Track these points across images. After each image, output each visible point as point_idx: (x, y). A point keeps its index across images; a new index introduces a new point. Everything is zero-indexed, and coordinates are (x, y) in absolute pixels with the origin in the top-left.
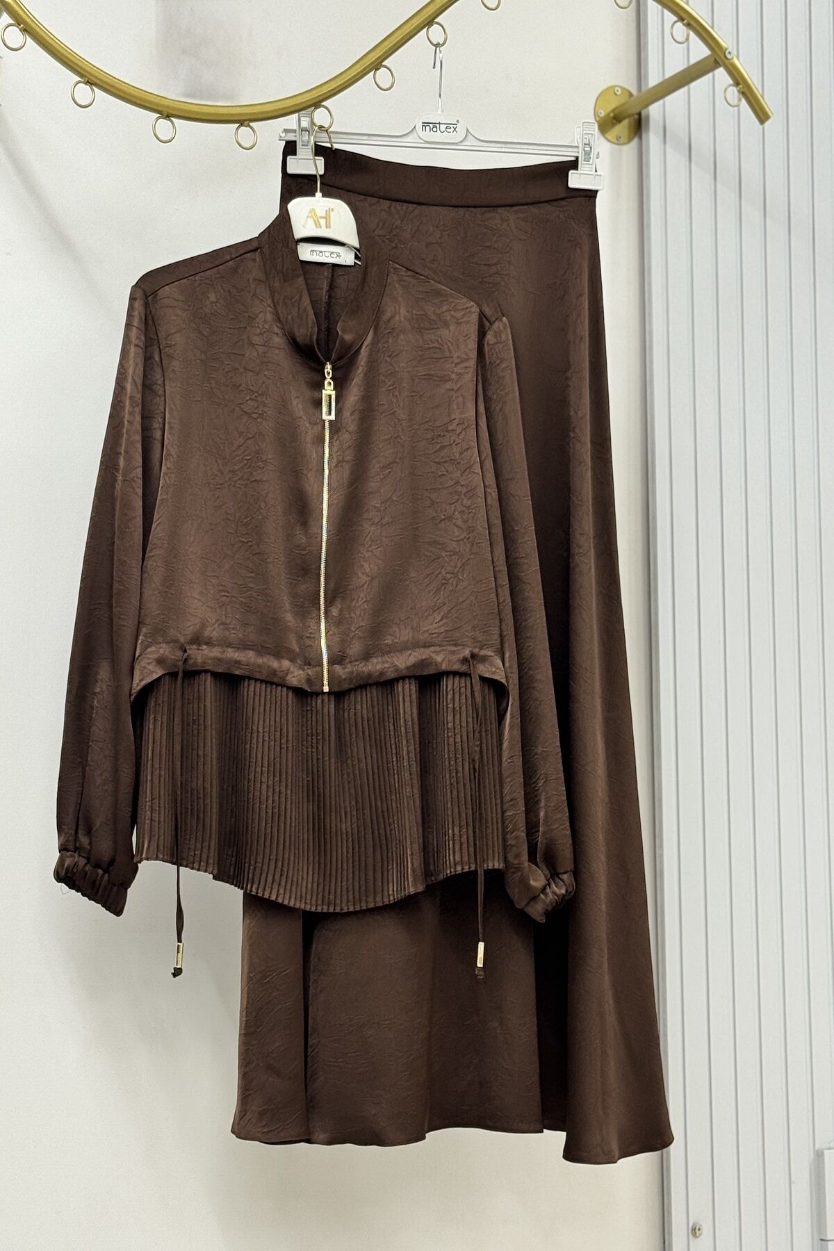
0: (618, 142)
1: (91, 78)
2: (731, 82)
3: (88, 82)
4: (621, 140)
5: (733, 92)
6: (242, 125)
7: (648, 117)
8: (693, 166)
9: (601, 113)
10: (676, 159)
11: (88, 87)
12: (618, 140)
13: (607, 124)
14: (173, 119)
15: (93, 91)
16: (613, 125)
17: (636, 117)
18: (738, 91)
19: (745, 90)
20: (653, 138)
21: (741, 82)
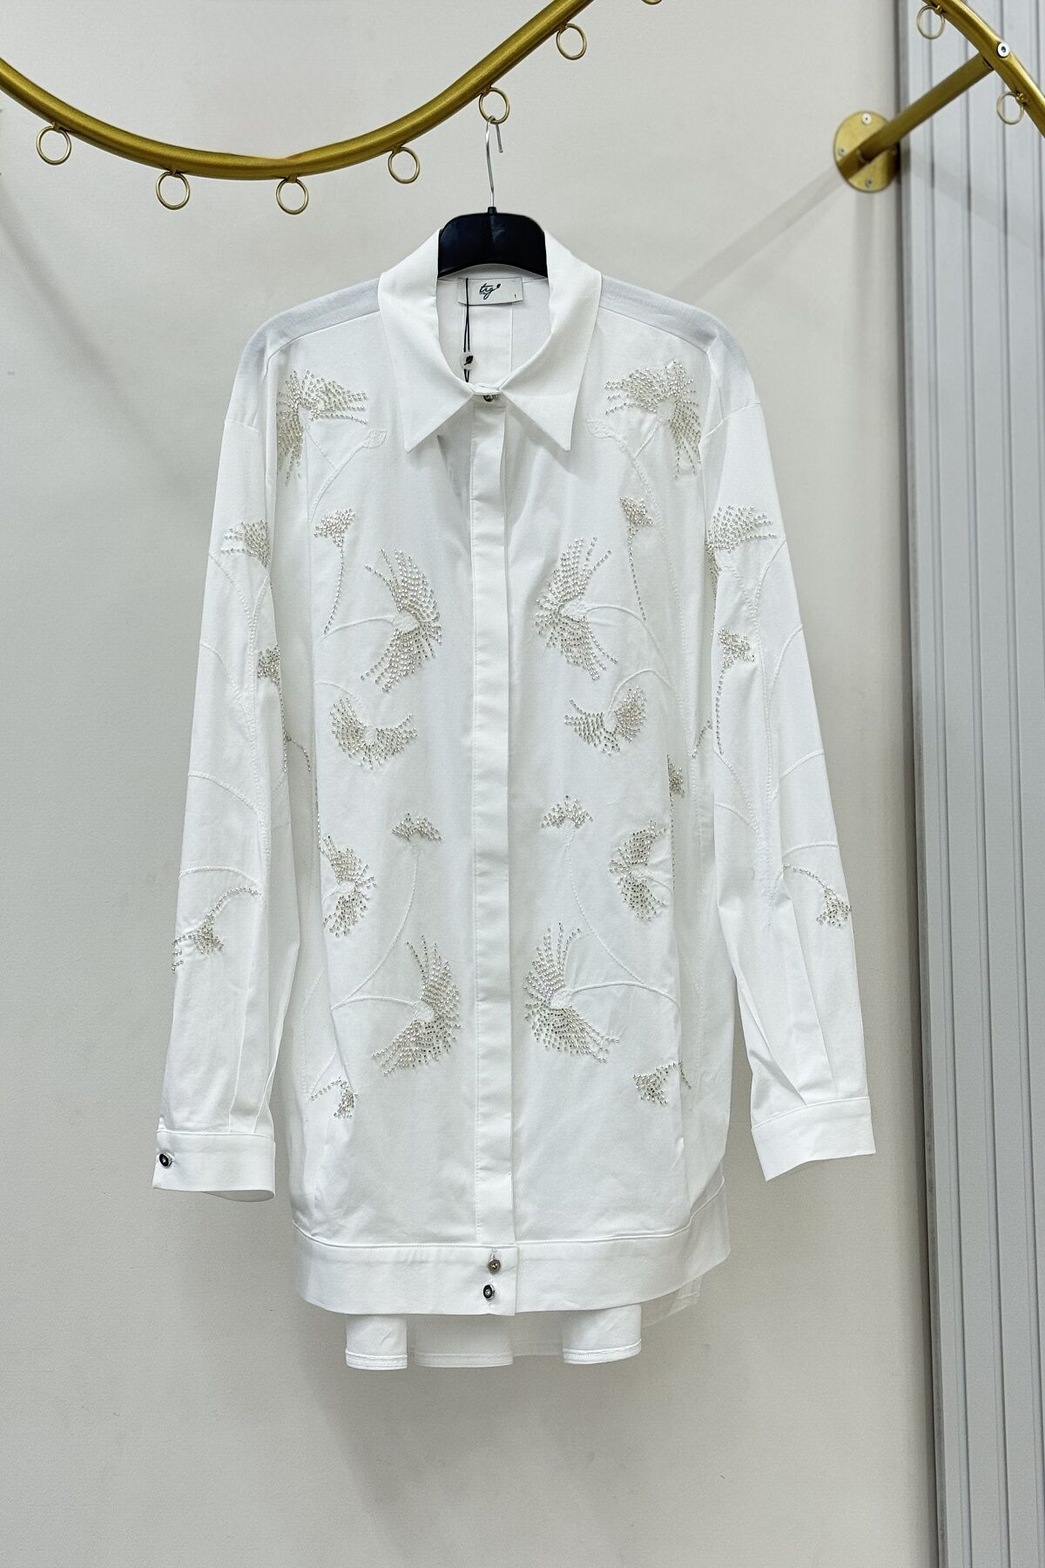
0: (867, 190)
1: (64, 122)
2: (1008, 89)
3: (61, 128)
4: (871, 186)
5: (1012, 104)
6: (286, 180)
7: (908, 152)
8: (973, 214)
9: (843, 151)
10: (948, 207)
11: (61, 135)
12: (867, 186)
13: (850, 166)
14: (185, 175)
15: (68, 139)
16: (861, 166)
17: (894, 153)
18: (1017, 101)
19: (1026, 101)
20: (916, 180)
21: (1019, 90)
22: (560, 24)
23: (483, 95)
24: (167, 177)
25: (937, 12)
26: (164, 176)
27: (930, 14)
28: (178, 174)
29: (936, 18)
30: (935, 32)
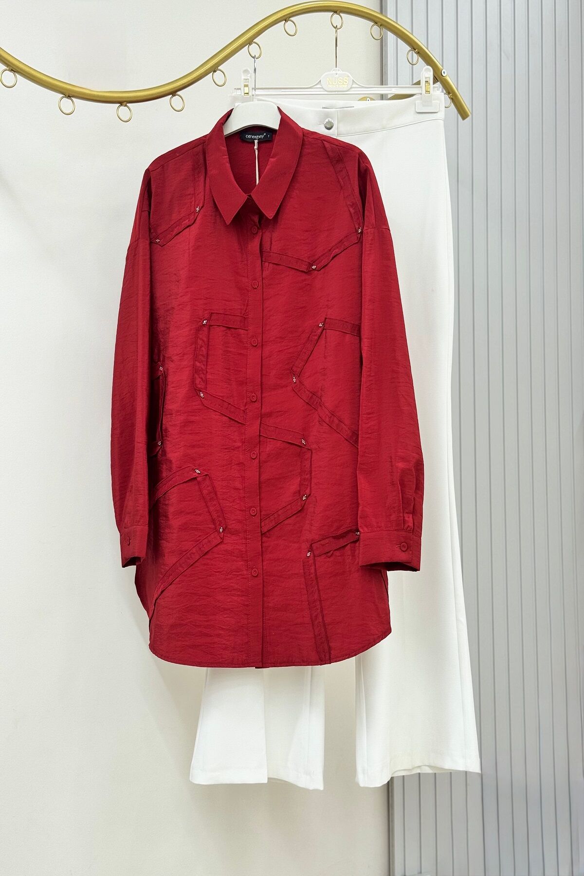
2: (444, 92)
3: (12, 70)
6: (121, 105)
11: (11, 74)
14: (74, 99)
15: (15, 76)
18: (449, 98)
19: (453, 97)
21: (451, 92)
22: (250, 42)
23: (215, 71)
24: (64, 98)
25: (415, 53)
26: (63, 98)
27: (413, 53)
28: (69, 97)
29: (415, 55)
30: (414, 62)
